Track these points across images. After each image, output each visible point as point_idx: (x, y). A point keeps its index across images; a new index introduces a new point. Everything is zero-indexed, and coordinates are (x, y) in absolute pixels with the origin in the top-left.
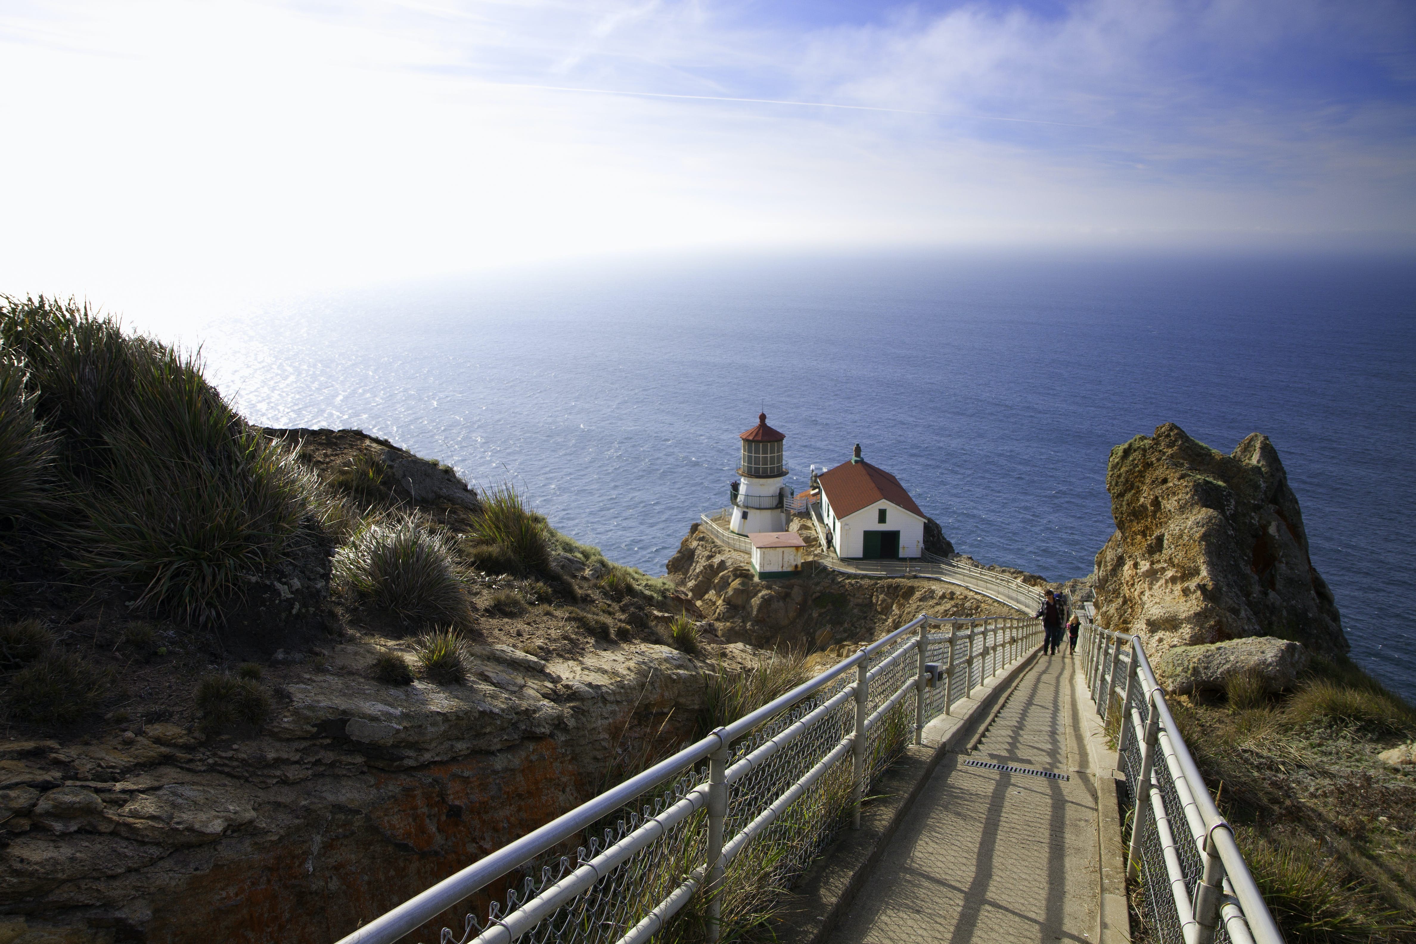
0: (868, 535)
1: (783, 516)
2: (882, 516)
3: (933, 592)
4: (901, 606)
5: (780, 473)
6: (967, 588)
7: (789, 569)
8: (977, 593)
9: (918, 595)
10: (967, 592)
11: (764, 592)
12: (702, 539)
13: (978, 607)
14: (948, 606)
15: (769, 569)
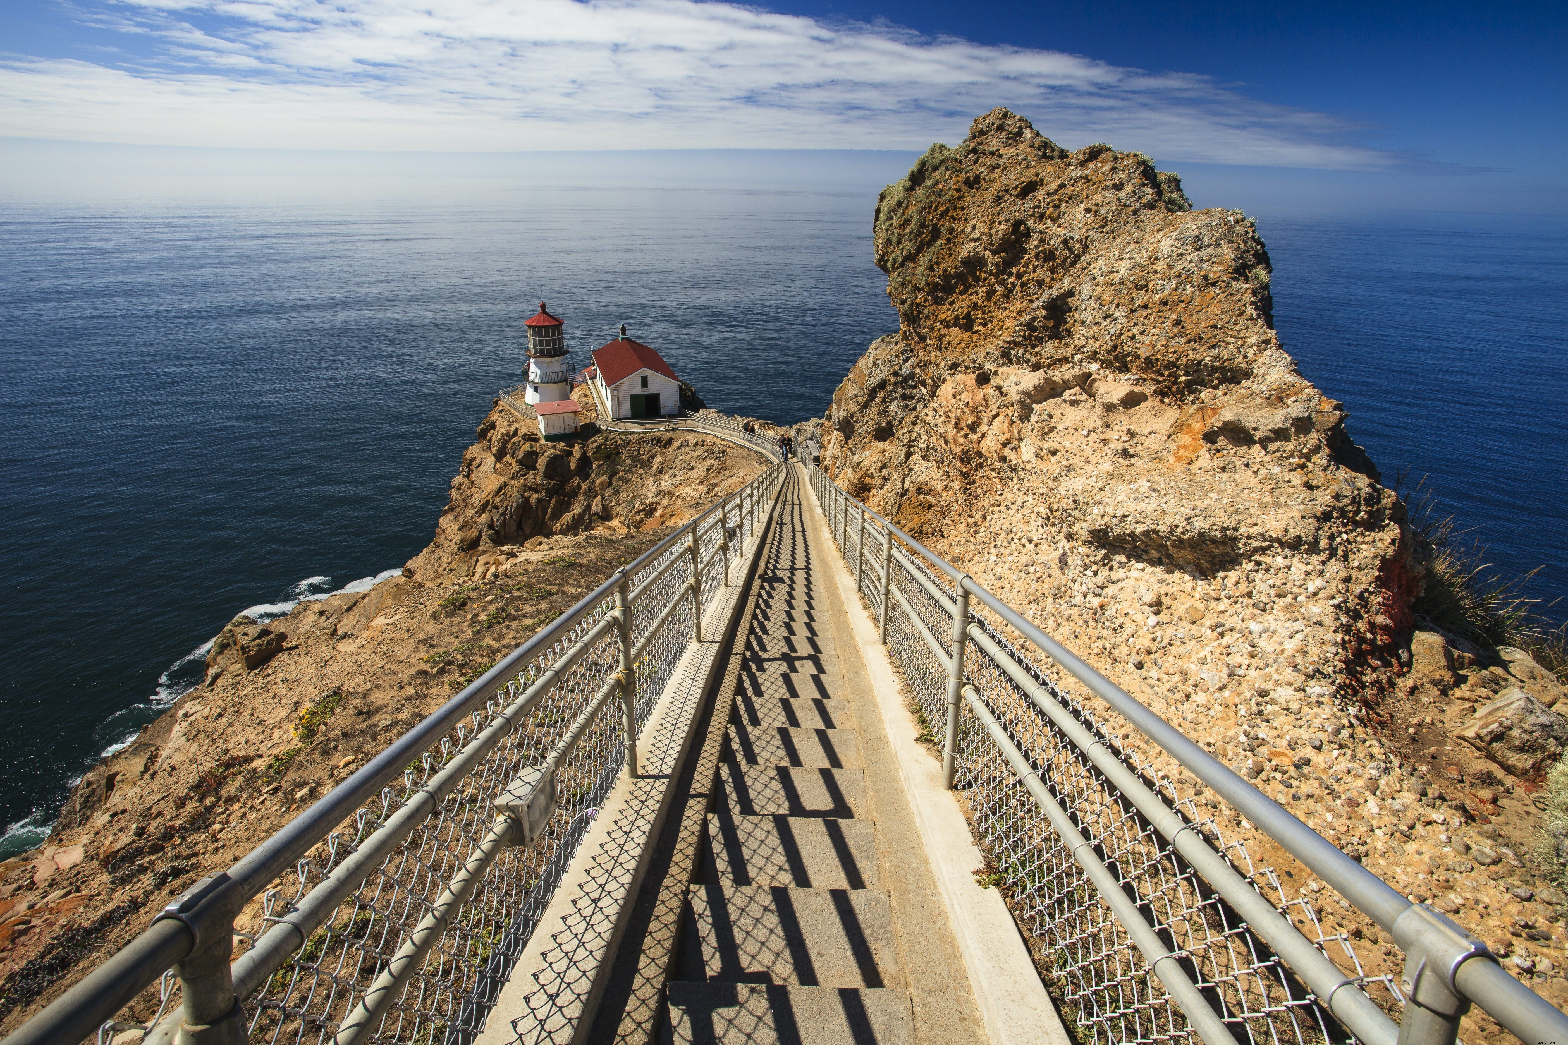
0: (634, 398)
1: (568, 388)
2: (644, 382)
3: (687, 441)
4: (663, 454)
5: (563, 352)
6: (715, 436)
7: (571, 431)
8: (723, 440)
9: (676, 444)
10: (715, 439)
11: (550, 452)
12: (501, 411)
13: (724, 452)
14: (701, 452)
15: (552, 432)
